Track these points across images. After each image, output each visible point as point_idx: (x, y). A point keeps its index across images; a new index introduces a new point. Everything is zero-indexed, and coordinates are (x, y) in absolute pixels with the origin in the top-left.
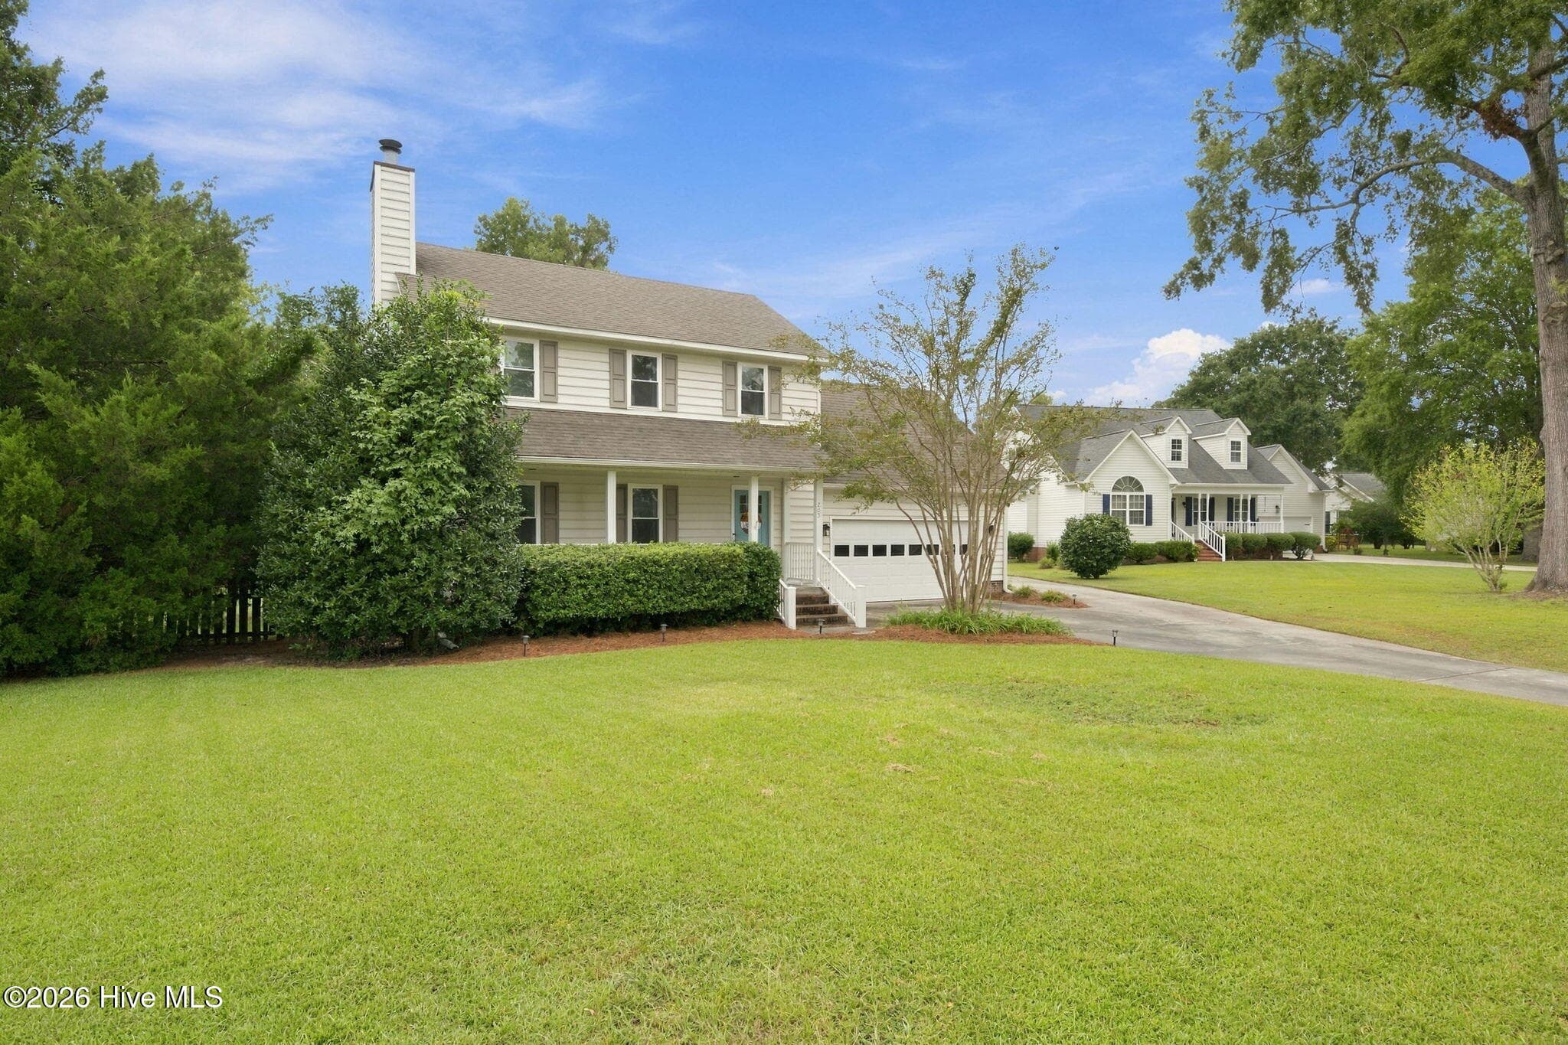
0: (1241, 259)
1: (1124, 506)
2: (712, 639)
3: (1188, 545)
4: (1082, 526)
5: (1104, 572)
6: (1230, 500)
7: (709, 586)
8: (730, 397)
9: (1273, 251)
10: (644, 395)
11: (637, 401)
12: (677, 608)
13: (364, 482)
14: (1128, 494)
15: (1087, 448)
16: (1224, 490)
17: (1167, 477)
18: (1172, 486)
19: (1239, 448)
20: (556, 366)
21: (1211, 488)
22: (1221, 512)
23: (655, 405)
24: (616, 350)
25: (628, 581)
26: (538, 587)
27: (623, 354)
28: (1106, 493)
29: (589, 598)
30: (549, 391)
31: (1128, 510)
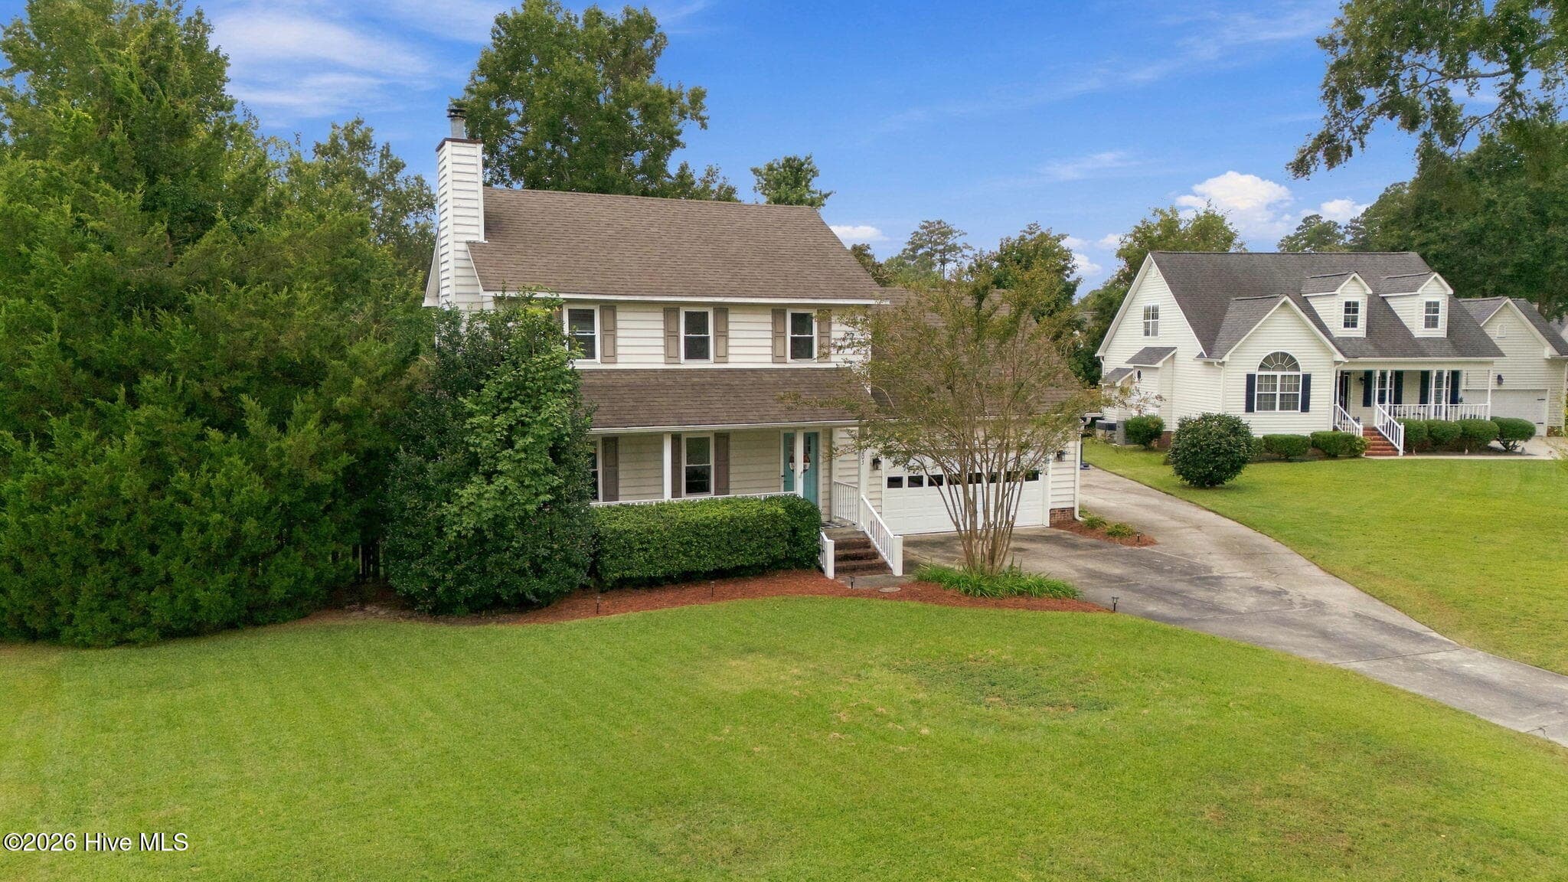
0: (1397, 120)
1: (1274, 388)
2: (753, 594)
3: (1350, 439)
4: (1195, 430)
5: (1221, 481)
6: (1425, 376)
7: (754, 544)
8: (779, 343)
9: (1436, 112)
10: (697, 349)
11: (690, 355)
12: (725, 565)
13: (474, 479)
14: (1279, 374)
15: (1235, 311)
16: (1411, 365)
17: (1332, 353)
18: (1337, 363)
19: (1437, 311)
20: (615, 328)
21: (1390, 363)
22: (1411, 393)
23: (707, 357)
24: (670, 311)
25: (682, 544)
26: (607, 552)
27: (677, 311)
28: (1252, 372)
29: (650, 561)
30: (609, 352)
31: (1278, 392)
